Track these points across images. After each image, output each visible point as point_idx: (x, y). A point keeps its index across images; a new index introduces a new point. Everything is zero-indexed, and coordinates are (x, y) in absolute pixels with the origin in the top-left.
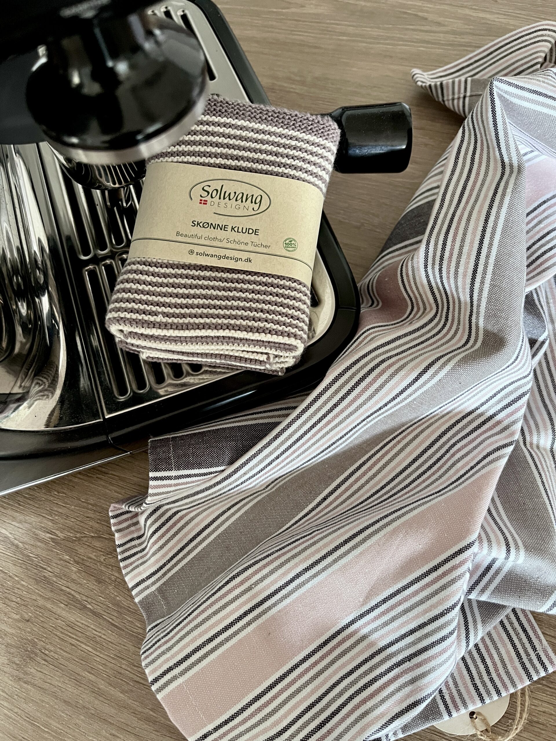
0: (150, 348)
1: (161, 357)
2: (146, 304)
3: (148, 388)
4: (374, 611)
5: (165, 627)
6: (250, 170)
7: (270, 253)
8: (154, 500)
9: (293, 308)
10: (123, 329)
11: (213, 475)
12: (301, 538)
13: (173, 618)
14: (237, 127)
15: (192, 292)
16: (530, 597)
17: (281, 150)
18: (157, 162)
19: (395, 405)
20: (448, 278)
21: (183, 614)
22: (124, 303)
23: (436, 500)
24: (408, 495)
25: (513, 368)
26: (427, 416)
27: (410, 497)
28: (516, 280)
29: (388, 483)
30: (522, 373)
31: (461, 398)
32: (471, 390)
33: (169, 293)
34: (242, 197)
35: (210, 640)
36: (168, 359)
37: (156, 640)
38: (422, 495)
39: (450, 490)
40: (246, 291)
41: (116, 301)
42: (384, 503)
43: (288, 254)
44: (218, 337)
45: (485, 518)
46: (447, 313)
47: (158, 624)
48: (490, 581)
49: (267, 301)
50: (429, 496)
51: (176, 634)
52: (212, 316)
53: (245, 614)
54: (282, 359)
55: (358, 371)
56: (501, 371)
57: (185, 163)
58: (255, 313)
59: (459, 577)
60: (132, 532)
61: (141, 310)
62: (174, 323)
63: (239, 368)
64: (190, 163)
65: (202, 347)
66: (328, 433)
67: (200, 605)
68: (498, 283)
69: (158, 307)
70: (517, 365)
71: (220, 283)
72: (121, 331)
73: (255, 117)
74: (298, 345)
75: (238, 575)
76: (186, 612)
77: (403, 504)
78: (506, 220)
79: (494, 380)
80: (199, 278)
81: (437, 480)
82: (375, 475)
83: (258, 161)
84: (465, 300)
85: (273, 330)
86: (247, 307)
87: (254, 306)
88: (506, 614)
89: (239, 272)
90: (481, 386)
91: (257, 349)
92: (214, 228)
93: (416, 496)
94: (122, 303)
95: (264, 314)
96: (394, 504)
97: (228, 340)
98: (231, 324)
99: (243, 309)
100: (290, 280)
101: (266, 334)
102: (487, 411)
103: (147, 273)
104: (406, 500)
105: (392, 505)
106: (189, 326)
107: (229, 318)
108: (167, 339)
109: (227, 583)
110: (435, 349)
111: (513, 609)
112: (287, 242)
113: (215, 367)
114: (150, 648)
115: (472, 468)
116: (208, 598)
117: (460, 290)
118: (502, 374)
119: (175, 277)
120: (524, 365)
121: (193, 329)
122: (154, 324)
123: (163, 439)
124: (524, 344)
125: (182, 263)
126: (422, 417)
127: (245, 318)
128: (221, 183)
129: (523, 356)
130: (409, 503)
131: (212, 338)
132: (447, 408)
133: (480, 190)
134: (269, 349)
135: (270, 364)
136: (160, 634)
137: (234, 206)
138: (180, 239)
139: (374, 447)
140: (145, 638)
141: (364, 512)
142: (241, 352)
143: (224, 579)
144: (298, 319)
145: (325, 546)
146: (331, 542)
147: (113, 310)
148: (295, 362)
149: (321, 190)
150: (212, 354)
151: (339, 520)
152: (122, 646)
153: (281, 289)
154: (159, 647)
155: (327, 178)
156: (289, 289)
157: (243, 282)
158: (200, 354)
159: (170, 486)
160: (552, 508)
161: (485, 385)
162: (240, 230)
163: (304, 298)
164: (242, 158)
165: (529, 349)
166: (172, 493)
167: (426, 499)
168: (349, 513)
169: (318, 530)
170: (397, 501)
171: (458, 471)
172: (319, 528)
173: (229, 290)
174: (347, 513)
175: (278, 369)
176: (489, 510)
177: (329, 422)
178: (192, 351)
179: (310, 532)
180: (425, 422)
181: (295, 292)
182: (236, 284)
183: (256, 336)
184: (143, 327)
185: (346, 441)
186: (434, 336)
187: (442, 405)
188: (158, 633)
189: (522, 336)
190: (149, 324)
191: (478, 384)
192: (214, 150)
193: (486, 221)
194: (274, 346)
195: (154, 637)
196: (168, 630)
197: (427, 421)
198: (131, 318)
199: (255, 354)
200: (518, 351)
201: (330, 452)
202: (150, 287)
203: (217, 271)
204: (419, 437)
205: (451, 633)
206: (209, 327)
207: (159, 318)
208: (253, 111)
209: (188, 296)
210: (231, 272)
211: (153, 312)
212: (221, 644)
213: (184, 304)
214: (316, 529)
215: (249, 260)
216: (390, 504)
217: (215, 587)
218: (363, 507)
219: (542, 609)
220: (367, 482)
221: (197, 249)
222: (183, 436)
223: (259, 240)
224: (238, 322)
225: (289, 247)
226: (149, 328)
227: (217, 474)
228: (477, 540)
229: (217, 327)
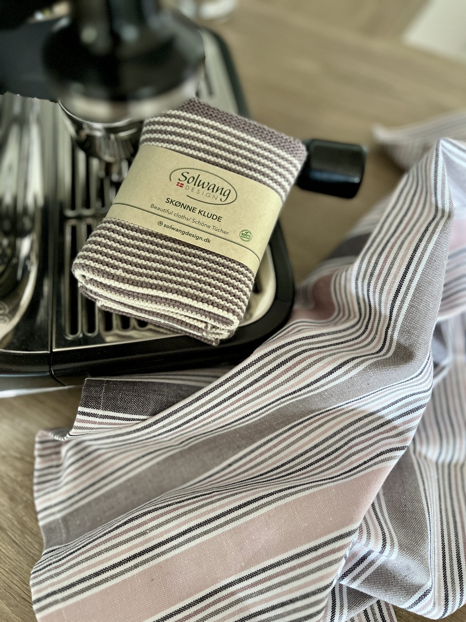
0: (106, 298)
1: (114, 308)
2: (111, 258)
3: (96, 333)
4: (253, 578)
5: (59, 553)
6: (226, 168)
7: (227, 238)
8: (78, 433)
9: (237, 289)
10: (86, 275)
11: (135, 422)
12: (201, 495)
13: (69, 546)
14: (221, 131)
15: (153, 256)
16: (396, 593)
17: (255, 157)
18: (149, 145)
19: (308, 392)
20: (374, 292)
21: (78, 544)
22: (92, 253)
23: (328, 485)
24: (304, 476)
25: (416, 381)
26: (334, 408)
27: (305, 478)
28: (431, 306)
29: (289, 462)
30: (423, 387)
31: (366, 398)
32: (377, 393)
33: (133, 253)
34: (214, 188)
35: (97, 574)
36: (119, 311)
37: (47, 563)
38: (316, 478)
39: (342, 479)
40: (200, 265)
41: (86, 250)
42: (281, 479)
43: (242, 243)
44: (166, 299)
45: (369, 511)
46: (368, 322)
47: (54, 550)
48: (363, 571)
49: (216, 277)
50: (322, 480)
51: (67, 562)
52: (166, 280)
53: (135, 557)
54: (218, 331)
55: (282, 355)
56: (406, 382)
57: (172, 150)
58: (203, 285)
59: (336, 561)
60: (52, 460)
61: (105, 262)
62: (131, 279)
63: (179, 331)
64: (177, 151)
65: (151, 305)
66: (244, 404)
67: (95, 540)
68: (416, 304)
69: (120, 263)
70: (420, 379)
71: (179, 254)
72: (84, 276)
73: (239, 126)
74: (234, 321)
75: (137, 518)
76: (81, 544)
77: (298, 483)
78: (432, 254)
79: (398, 389)
80: (162, 246)
81: (332, 467)
82: (278, 453)
83: (233, 162)
84: (385, 314)
85: (216, 303)
86: (197, 279)
87: (204, 279)
88: (370, 604)
89: (197, 248)
90: (386, 391)
91: (198, 317)
92: (184, 208)
93: (311, 478)
94: (90, 253)
95: (211, 288)
96: (290, 481)
97: (174, 303)
98: (180, 290)
99: (193, 280)
100: (239, 265)
101: (208, 304)
102: (387, 414)
103: (118, 233)
104: (302, 480)
105: (288, 482)
106: (144, 284)
107: (180, 284)
108: (122, 292)
109: (125, 523)
110: (352, 350)
111: (378, 601)
112: (244, 232)
113: (159, 327)
114: (40, 570)
115: (365, 463)
116: (105, 534)
117: (383, 304)
118: (406, 385)
119: (142, 241)
120: (426, 380)
121: (146, 287)
122: (113, 276)
123: (98, 381)
124: (429, 362)
125: (150, 231)
126: (329, 408)
127: (194, 288)
128: (199, 172)
129: (426, 373)
130: (303, 483)
131: (161, 298)
132: (353, 405)
133: (414, 226)
134: (209, 319)
135: (207, 332)
136: (53, 559)
137: (205, 193)
138: (153, 210)
139: (283, 427)
140: (39, 559)
141: (262, 483)
142: (183, 317)
143: (123, 519)
144: (239, 299)
145: (221, 507)
146: (227, 504)
147: (81, 257)
148: (229, 336)
149: (281, 197)
150: (158, 313)
151: (238, 486)
152: (18, 563)
153: (230, 270)
154: (49, 571)
155: (288, 188)
156: (237, 272)
157: (199, 257)
158: (148, 311)
159: (95, 423)
160: (429, 514)
161: (389, 392)
162: (206, 214)
163: (248, 282)
164: (221, 157)
165: (433, 368)
166: (94, 430)
167: (319, 483)
168: (249, 482)
169: (217, 491)
170: (294, 479)
171: (352, 463)
172: (219, 490)
173: (185, 262)
174: (247, 481)
175: (213, 340)
176: (373, 505)
177: (248, 395)
178: (141, 307)
179: (210, 492)
180: (332, 414)
181: (242, 276)
182: (193, 258)
183: (200, 305)
184: (103, 277)
185: (259, 415)
186: (353, 339)
187: (349, 401)
188: (52, 558)
189: (428, 354)
190: (109, 275)
191: (384, 389)
192: (199, 145)
193: (415, 251)
194: (214, 317)
195: (47, 560)
196: (61, 557)
197: (334, 413)
198: (95, 267)
199: (195, 321)
200: (423, 366)
201: (243, 423)
202: (118, 244)
203: (179, 244)
204: (324, 426)
205: (318, 612)
206: (161, 288)
207: (119, 272)
208: (238, 121)
209: (148, 259)
210: (190, 247)
211: (115, 266)
212: (106, 580)
213: (144, 265)
214: (216, 490)
215: (208, 241)
216: (287, 481)
217: (114, 525)
218: (262, 479)
219: (404, 606)
220: (271, 457)
221: (166, 222)
222: (116, 381)
223: (220, 226)
224: (187, 290)
225: (244, 237)
226: (108, 278)
227: (139, 421)
228: (358, 530)
229: (167, 290)
